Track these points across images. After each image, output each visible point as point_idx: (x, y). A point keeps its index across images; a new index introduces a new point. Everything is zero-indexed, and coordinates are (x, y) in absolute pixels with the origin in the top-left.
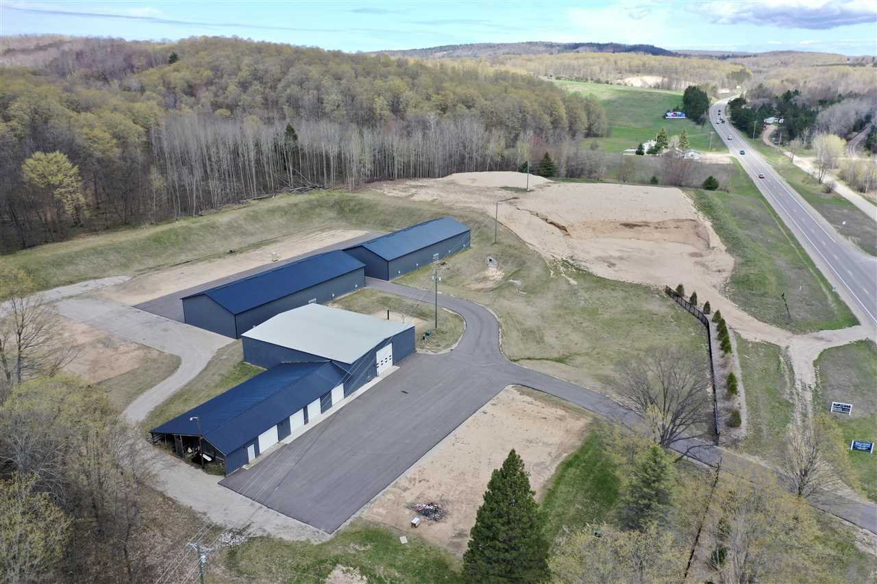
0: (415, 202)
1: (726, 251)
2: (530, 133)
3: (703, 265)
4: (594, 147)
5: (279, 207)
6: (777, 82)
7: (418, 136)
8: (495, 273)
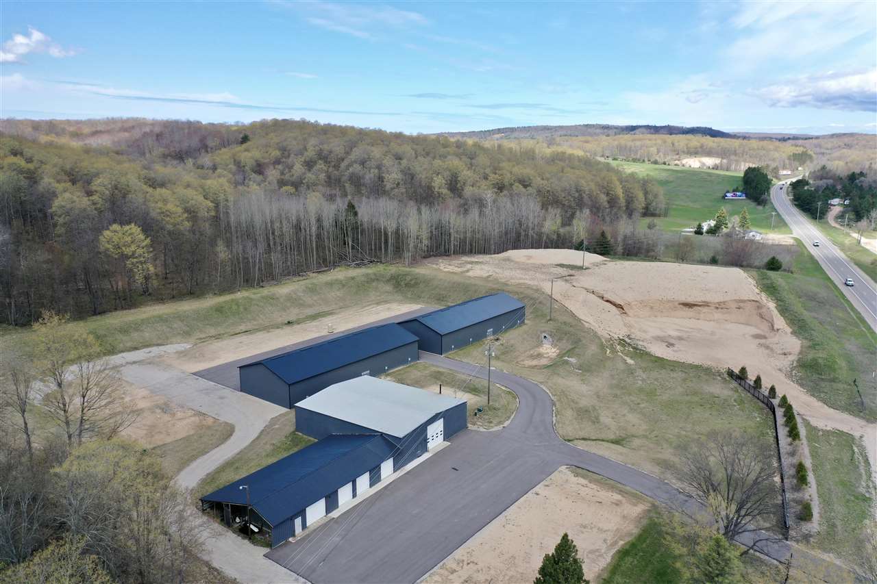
0: (470, 277)
1: (792, 333)
2: (587, 212)
3: (767, 347)
4: (650, 227)
5: (336, 280)
6: (841, 163)
7: (474, 213)
8: (549, 350)
